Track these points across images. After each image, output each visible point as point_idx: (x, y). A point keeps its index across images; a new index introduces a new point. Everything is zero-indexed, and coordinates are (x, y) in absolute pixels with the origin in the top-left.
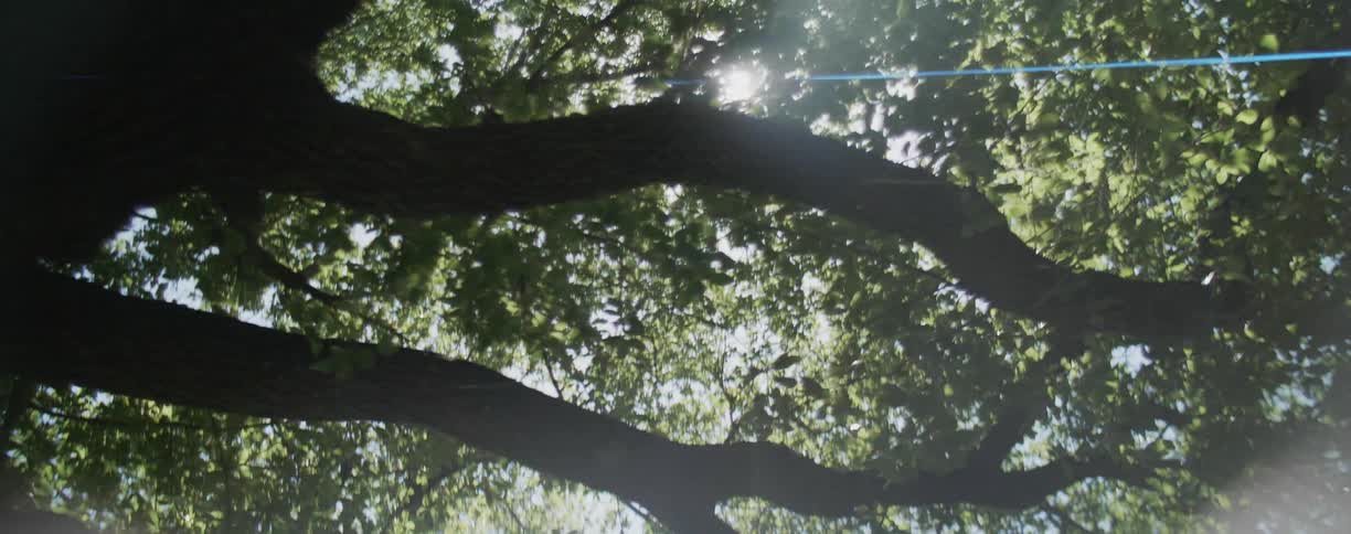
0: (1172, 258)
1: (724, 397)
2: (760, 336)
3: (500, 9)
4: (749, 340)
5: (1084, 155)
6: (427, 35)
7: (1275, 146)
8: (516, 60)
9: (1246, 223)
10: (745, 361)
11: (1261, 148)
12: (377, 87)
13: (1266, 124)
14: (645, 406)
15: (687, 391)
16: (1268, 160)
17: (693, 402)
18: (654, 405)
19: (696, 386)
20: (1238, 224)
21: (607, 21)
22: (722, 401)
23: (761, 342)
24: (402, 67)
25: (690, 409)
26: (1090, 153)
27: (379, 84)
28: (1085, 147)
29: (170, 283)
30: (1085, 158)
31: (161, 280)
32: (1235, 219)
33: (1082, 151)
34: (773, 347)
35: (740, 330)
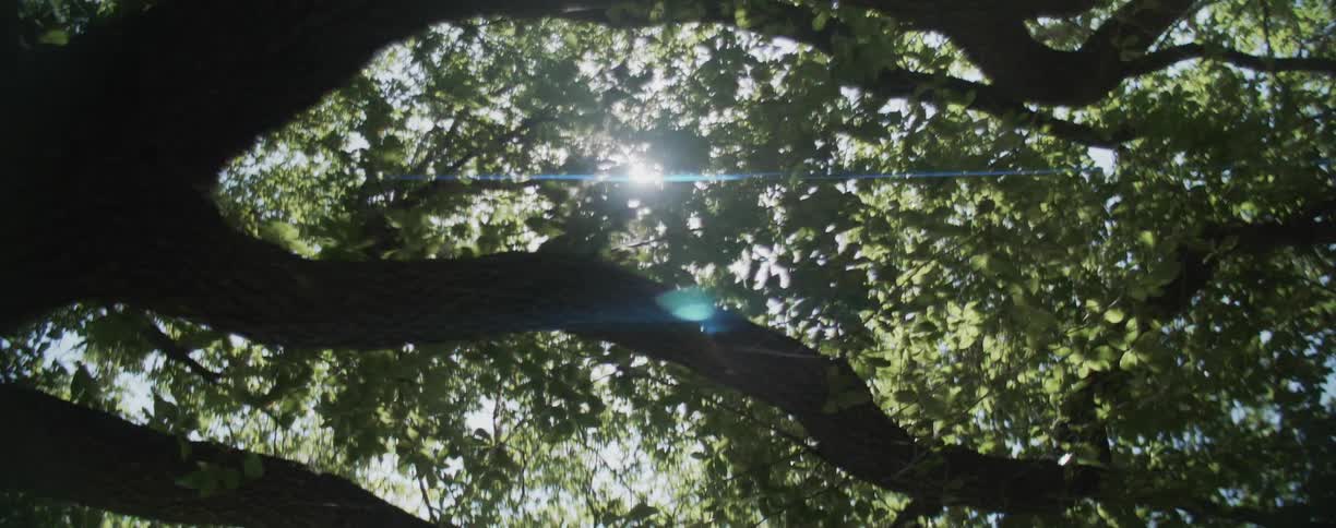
0: (1036, 429)
1: (590, 511)
2: (631, 452)
3: (414, 102)
4: (621, 456)
5: (960, 322)
6: (339, 119)
7: (1136, 346)
8: (424, 154)
9: (1107, 407)
10: (615, 478)
11: (1124, 348)
12: (284, 163)
13: (1132, 323)
14: (511, 511)
15: (554, 501)
16: (1130, 358)
17: (560, 510)
18: (520, 509)
19: (564, 496)
20: (1100, 406)
21: (517, 133)
22: (587, 515)
23: (631, 460)
24: (310, 150)
25: (556, 517)
26: (964, 322)
27: (287, 160)
28: (962, 315)
29: (53, 342)
30: (961, 325)
31: (44, 339)
32: (1097, 401)
33: (960, 318)
34: (643, 467)
35: (614, 444)
